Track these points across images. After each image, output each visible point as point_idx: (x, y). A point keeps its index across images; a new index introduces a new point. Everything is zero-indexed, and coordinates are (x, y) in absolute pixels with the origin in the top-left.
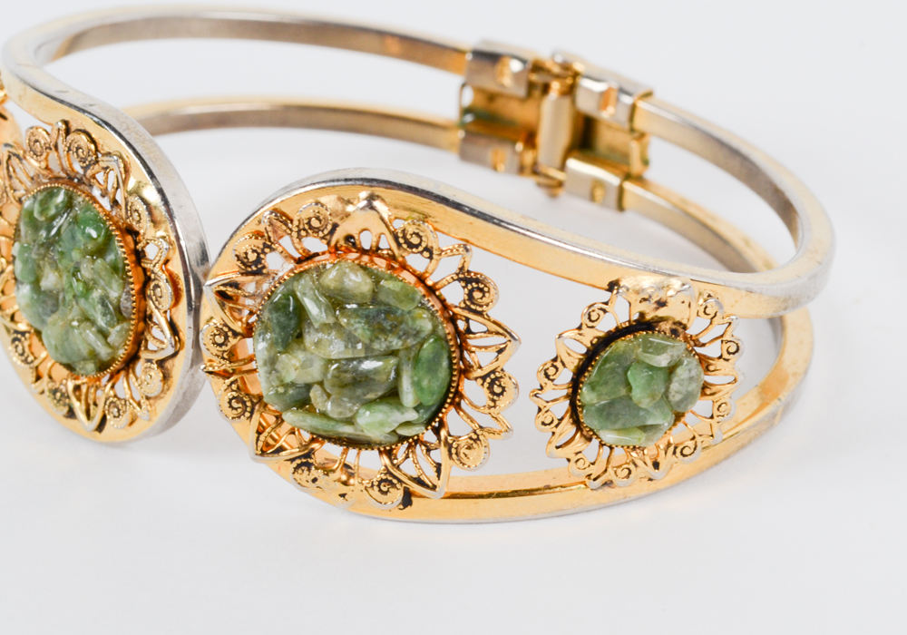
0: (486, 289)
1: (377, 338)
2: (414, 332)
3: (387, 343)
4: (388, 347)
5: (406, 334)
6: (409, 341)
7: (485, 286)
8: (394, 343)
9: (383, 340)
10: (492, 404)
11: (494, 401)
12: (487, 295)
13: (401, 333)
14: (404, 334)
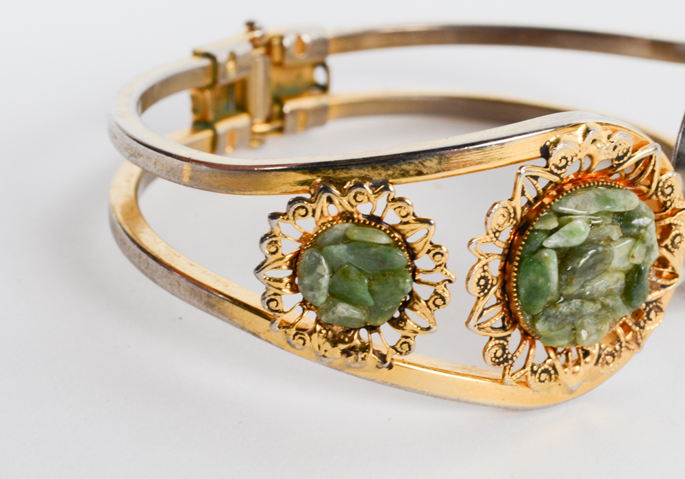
0: (494, 359)
1: (578, 309)
2: (549, 319)
3: (570, 307)
4: (570, 304)
5: (556, 317)
6: (554, 312)
7: (494, 362)
8: (565, 308)
9: (573, 309)
10: (486, 268)
11: (484, 271)
12: (493, 355)
13: (560, 316)
14: (557, 316)
